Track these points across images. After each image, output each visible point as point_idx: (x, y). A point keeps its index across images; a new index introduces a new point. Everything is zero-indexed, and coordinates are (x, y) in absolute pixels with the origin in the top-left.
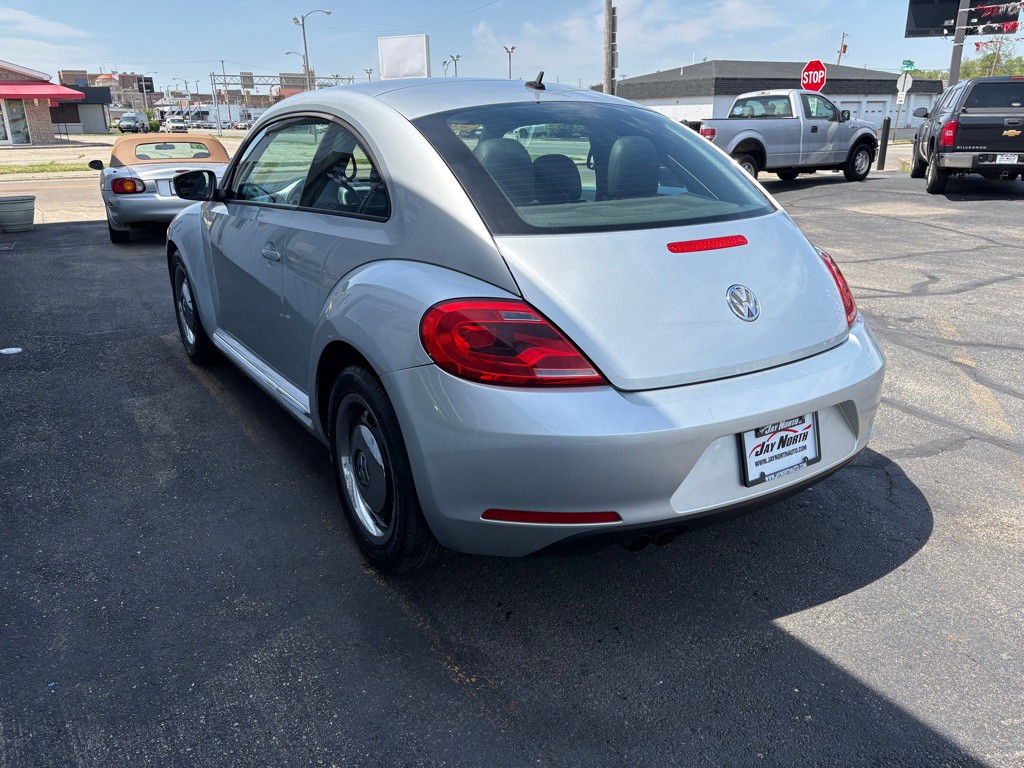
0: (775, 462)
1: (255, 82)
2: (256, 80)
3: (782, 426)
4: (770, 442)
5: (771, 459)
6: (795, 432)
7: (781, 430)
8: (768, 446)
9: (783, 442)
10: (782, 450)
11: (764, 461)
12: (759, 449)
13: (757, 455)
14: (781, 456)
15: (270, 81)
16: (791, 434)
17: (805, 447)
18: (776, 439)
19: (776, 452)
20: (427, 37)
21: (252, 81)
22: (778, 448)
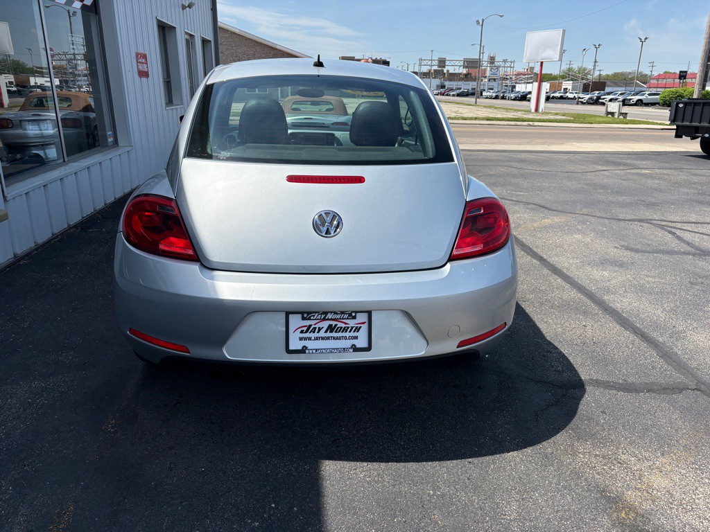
0: (321, 341)
1: (447, 64)
2: (447, 63)
3: (330, 316)
4: (317, 326)
5: (317, 339)
6: (346, 324)
7: (328, 319)
8: (315, 328)
9: (331, 329)
10: (328, 334)
11: (310, 339)
12: (305, 329)
13: (302, 332)
14: (328, 338)
15: (457, 63)
16: (340, 325)
17: (356, 338)
18: (325, 324)
19: (322, 334)
20: (564, 31)
21: (445, 63)
22: (326, 332)
